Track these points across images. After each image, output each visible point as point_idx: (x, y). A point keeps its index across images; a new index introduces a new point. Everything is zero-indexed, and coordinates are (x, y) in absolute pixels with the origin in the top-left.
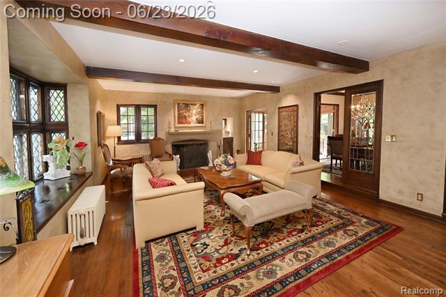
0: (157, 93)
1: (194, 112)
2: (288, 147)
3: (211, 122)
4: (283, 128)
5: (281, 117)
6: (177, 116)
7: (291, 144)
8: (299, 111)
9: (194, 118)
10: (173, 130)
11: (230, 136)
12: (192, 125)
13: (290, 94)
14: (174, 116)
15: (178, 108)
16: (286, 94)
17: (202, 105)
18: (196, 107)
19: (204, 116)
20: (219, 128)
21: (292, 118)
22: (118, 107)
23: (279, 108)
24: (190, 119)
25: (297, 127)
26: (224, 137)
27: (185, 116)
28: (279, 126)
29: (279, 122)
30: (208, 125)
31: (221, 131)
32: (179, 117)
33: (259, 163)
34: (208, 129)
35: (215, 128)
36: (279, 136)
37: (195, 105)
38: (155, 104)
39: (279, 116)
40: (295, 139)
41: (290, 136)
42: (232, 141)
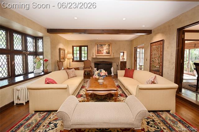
0: (88, 40)
1: (105, 48)
2: (156, 69)
3: (114, 53)
4: (153, 56)
5: (152, 49)
6: (96, 50)
7: (158, 66)
8: (165, 44)
9: (105, 51)
10: (95, 57)
11: (125, 60)
12: (104, 54)
13: (158, 33)
14: (95, 50)
15: (97, 47)
16: (156, 34)
17: (109, 45)
18: (106, 46)
19: (110, 51)
20: (118, 56)
21: (159, 49)
22: (73, 47)
23: (151, 43)
24: (102, 52)
25: (162, 55)
26: (121, 61)
27: (101, 50)
28: (151, 55)
29: (151, 52)
30: (112, 55)
31: (119, 58)
32: (97, 51)
33: (132, 77)
34: (112, 57)
35: (116, 56)
36: (150, 61)
37: (106, 45)
38: (87, 45)
39: (151, 49)
40: (161, 64)
41: (157, 62)
42: (126, 63)
